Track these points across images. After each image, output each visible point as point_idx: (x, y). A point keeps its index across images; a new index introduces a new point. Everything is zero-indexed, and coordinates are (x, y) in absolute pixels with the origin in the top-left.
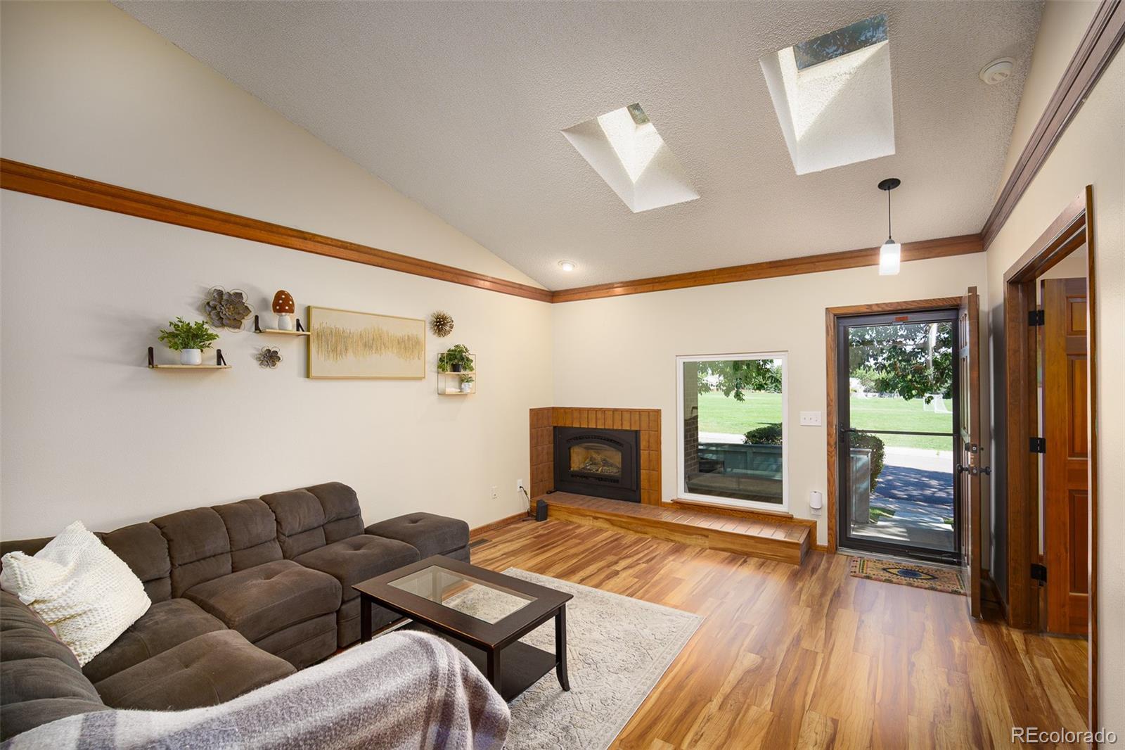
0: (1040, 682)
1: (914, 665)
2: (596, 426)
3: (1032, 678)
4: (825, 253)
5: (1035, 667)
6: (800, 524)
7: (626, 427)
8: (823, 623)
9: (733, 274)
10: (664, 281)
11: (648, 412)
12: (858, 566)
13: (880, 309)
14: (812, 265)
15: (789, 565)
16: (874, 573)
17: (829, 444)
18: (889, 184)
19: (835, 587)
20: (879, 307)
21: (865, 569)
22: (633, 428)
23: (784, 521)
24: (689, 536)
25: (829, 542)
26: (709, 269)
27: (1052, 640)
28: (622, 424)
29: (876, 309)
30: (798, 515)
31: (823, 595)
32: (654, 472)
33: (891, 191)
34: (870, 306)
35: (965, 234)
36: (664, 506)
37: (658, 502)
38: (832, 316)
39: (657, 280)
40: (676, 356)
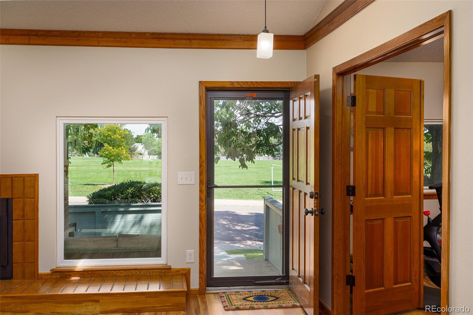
4: (199, 32)
6: (178, 273)
9: (118, 39)
10: (42, 35)
11: (23, 177)
12: (227, 301)
13: (239, 86)
14: (188, 42)
16: (239, 304)
17: (201, 199)
20: (238, 84)
21: (232, 302)
22: (4, 197)
23: (164, 272)
25: (200, 284)
26: (94, 30)
29: (236, 85)
30: (175, 266)
32: (30, 243)
34: (232, 83)
36: (41, 278)
37: (34, 275)
38: (204, 88)
39: (34, 33)
40: (57, 117)
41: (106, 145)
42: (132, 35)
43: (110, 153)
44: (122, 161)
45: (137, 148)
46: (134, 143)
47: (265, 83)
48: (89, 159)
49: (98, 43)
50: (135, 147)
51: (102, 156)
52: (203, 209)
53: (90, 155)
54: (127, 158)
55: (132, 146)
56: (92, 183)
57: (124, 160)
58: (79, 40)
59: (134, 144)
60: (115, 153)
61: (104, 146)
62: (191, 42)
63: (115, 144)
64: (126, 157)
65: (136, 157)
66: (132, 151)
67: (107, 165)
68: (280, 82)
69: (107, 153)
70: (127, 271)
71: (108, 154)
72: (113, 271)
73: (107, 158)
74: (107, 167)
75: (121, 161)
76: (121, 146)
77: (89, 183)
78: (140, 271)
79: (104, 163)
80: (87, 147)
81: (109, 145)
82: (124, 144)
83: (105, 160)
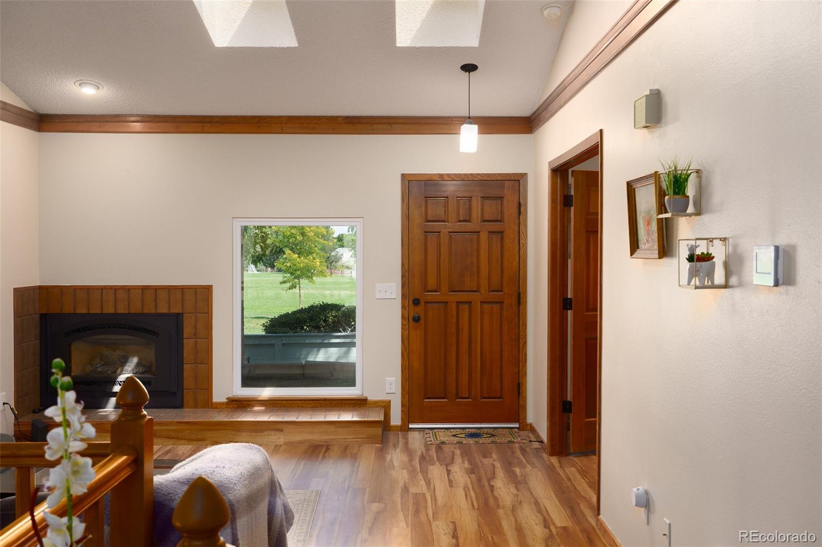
0: (569, 479)
1: (493, 486)
2: (116, 310)
3: (565, 479)
4: (402, 115)
5: (566, 473)
6: (377, 405)
7: (163, 309)
8: (420, 476)
9: (305, 125)
11: (195, 289)
12: (432, 436)
13: (450, 179)
14: (389, 127)
15: (371, 445)
16: (447, 439)
17: (403, 317)
18: (469, 68)
19: (419, 454)
20: (449, 177)
21: (438, 437)
22: (173, 311)
23: (359, 403)
24: (259, 434)
25: (402, 419)
27: (574, 459)
28: (156, 307)
29: (446, 178)
30: (373, 397)
31: (411, 460)
32: (204, 366)
33: (471, 73)
34: (442, 175)
35: (518, 116)
36: (218, 407)
37: (208, 403)
38: (407, 182)
39: (208, 120)
40: (233, 218)
41: (288, 251)
42: (322, 120)
43: (294, 265)
44: (314, 278)
45: (341, 256)
46: (337, 248)
47: (483, 175)
48: (257, 277)
49: (282, 130)
50: (338, 255)
51: (280, 270)
52: (405, 328)
53: (259, 268)
54: (322, 274)
55: (333, 254)
56: (263, 316)
57: (317, 276)
58: (259, 127)
59: (336, 250)
60: (302, 265)
61: (284, 253)
62: (391, 126)
63: (303, 250)
64: (321, 271)
65: (340, 272)
66: (331, 263)
67: (288, 285)
68: (501, 174)
69: (288, 265)
70: (315, 401)
71: (290, 267)
72: (298, 402)
73: (289, 273)
74: (290, 289)
75: (312, 277)
76: (311, 253)
77: (259, 316)
78: (330, 402)
79: (284, 282)
80: (259, 255)
81: (294, 252)
82: (317, 249)
83: (286, 277)
